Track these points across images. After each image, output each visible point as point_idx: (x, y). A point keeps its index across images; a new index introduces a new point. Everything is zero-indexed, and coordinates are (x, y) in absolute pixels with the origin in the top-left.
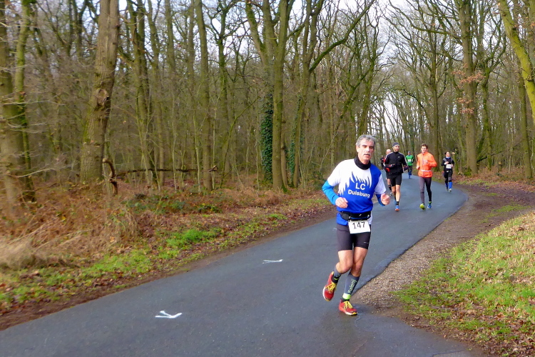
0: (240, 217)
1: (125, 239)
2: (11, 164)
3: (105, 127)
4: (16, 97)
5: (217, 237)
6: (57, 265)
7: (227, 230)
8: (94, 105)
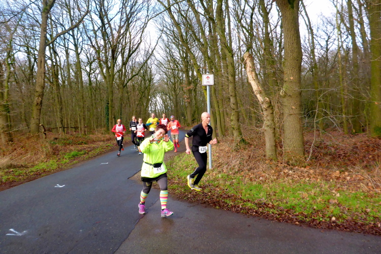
0: (94, 146)
1: (48, 156)
2: (3, 128)
3: (40, 112)
4: (5, 101)
5: (85, 154)
6: (20, 167)
7: (89, 151)
8: (36, 104)
